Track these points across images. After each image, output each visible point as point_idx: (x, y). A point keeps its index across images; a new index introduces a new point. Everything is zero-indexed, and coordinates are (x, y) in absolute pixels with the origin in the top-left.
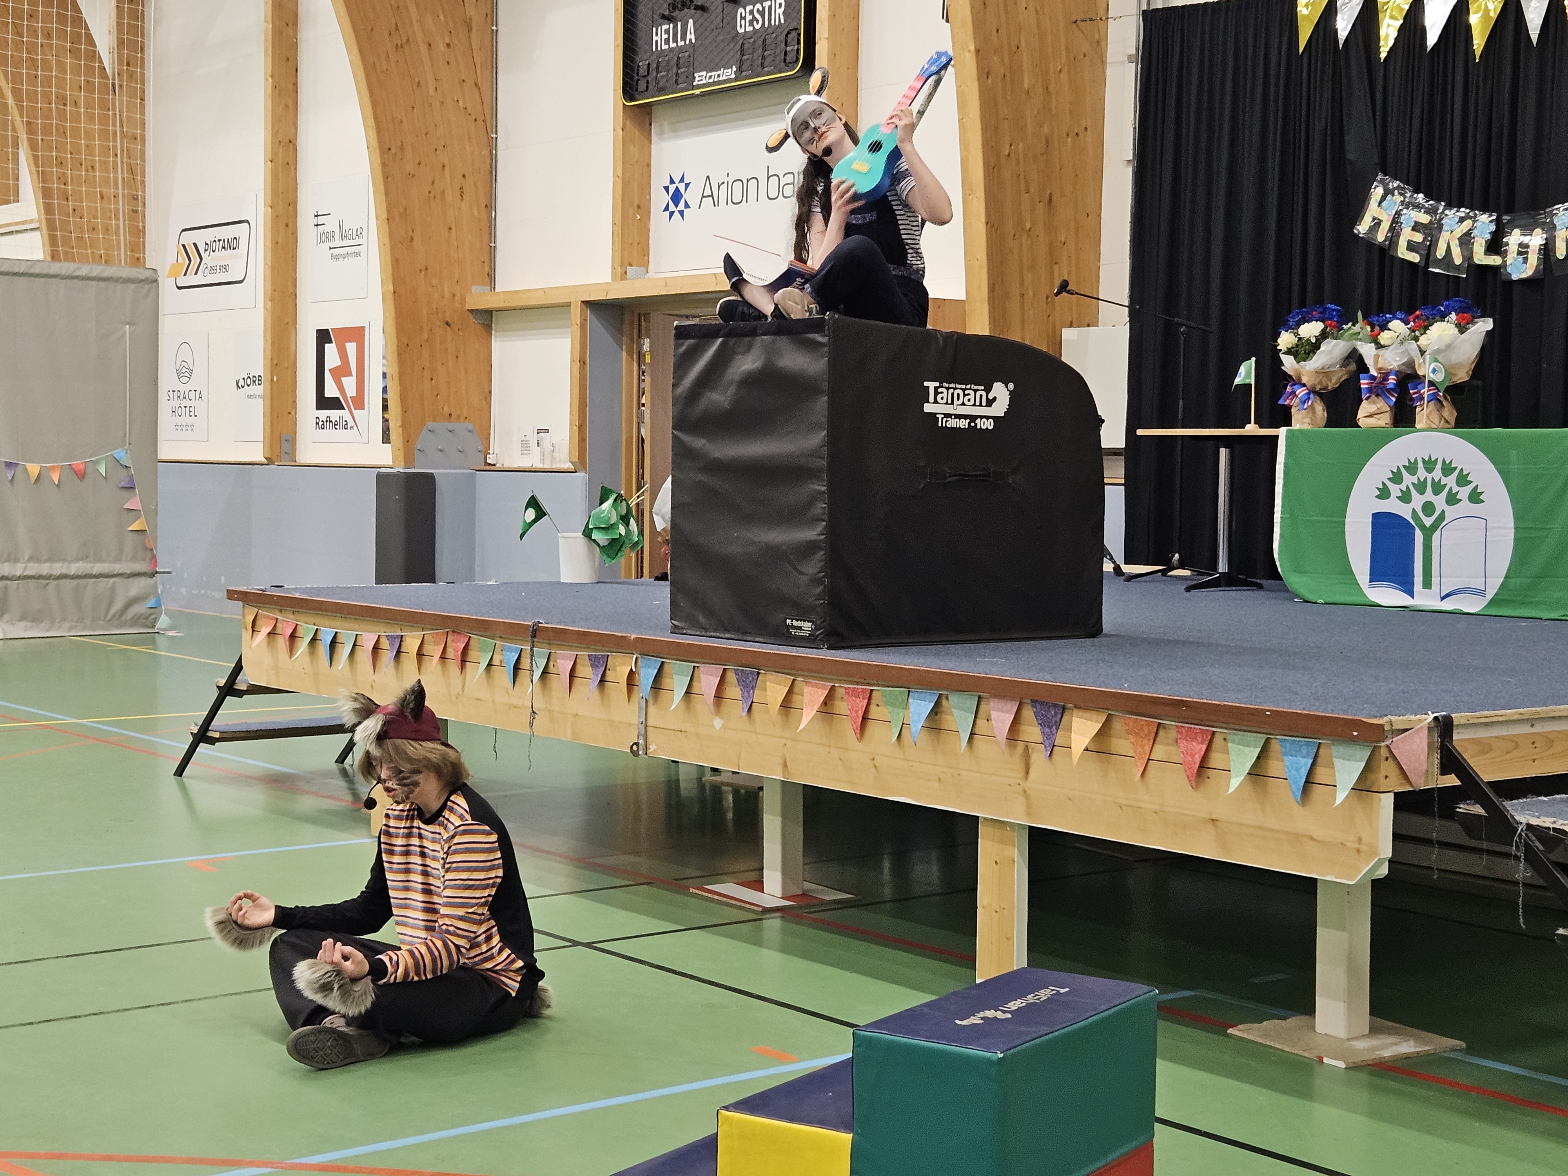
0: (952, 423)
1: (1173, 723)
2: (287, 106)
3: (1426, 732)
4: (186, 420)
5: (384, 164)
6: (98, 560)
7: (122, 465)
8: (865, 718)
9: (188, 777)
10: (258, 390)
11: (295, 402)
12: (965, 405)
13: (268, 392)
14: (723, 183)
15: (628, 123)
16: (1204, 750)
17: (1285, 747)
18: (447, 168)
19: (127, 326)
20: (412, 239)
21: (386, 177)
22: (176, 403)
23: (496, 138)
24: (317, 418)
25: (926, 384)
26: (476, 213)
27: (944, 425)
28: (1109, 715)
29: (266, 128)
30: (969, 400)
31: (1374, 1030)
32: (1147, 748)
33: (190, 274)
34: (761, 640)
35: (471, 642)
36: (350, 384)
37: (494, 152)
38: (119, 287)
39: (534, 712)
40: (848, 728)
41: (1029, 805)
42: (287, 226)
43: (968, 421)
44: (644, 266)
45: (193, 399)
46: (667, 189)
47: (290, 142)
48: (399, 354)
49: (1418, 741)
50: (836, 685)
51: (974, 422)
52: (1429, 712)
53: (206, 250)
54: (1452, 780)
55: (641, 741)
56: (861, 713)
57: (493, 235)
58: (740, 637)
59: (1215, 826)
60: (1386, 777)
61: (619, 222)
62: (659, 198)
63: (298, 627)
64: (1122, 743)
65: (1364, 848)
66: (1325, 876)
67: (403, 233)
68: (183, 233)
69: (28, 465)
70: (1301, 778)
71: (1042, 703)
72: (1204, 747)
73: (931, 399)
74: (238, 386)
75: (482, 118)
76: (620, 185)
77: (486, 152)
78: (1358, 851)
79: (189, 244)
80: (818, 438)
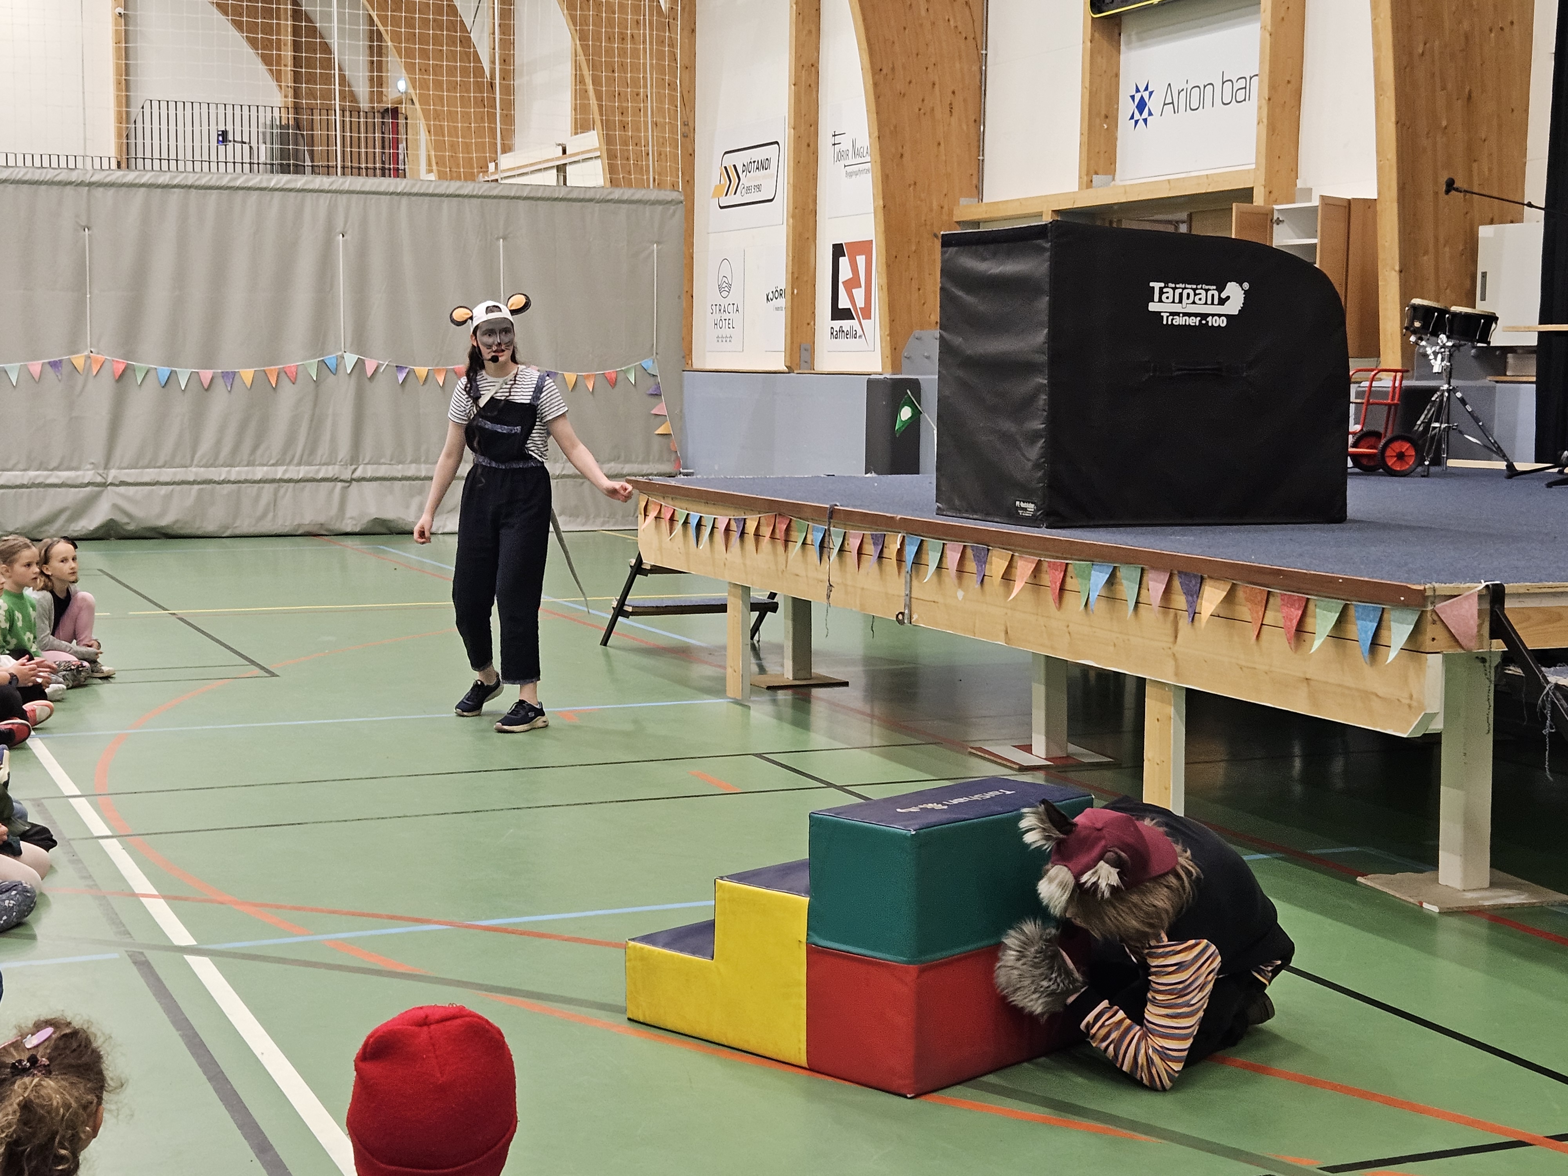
0: (1178, 321)
1: (1278, 591)
2: (810, 32)
3: (1476, 599)
4: (726, 332)
5: (875, 85)
6: (628, 461)
7: (650, 374)
8: (1062, 589)
9: (609, 647)
10: (782, 302)
11: (814, 313)
12: (1196, 304)
13: (789, 304)
14: (1183, 90)
15: (1097, 35)
16: (1300, 615)
17: (1358, 612)
18: (937, 86)
19: (655, 245)
20: (902, 155)
21: (877, 97)
22: (717, 316)
23: (986, 54)
24: (832, 328)
25: (1152, 284)
26: (965, 128)
27: (1170, 323)
28: (1233, 584)
29: (790, 53)
30: (1200, 299)
31: (1494, 884)
32: (1261, 614)
33: (731, 194)
34: (998, 520)
35: (793, 524)
36: (859, 294)
37: (984, 68)
38: (648, 208)
39: (831, 585)
40: (1050, 597)
41: (1177, 667)
42: (809, 145)
43: (1199, 318)
44: (1110, 174)
45: (732, 312)
46: (1133, 97)
47: (812, 65)
48: (888, 266)
49: (1467, 607)
50: (1042, 559)
51: (1206, 320)
52: (1482, 581)
53: (743, 171)
54: (1499, 646)
55: (906, 612)
56: (1058, 585)
57: (981, 149)
58: (984, 518)
59: (1308, 684)
60: (1433, 639)
61: (1086, 133)
62: (1126, 107)
63: (676, 512)
64: (1245, 611)
65: (1414, 704)
66: (1385, 730)
67: (893, 150)
68: (725, 155)
69: (566, 374)
70: (1368, 639)
71: (1186, 574)
72: (1300, 612)
73: (1156, 298)
74: (768, 299)
75: (973, 36)
76: (1087, 94)
77: (975, 68)
78: (1410, 706)
79: (730, 167)
80: (1041, 336)
